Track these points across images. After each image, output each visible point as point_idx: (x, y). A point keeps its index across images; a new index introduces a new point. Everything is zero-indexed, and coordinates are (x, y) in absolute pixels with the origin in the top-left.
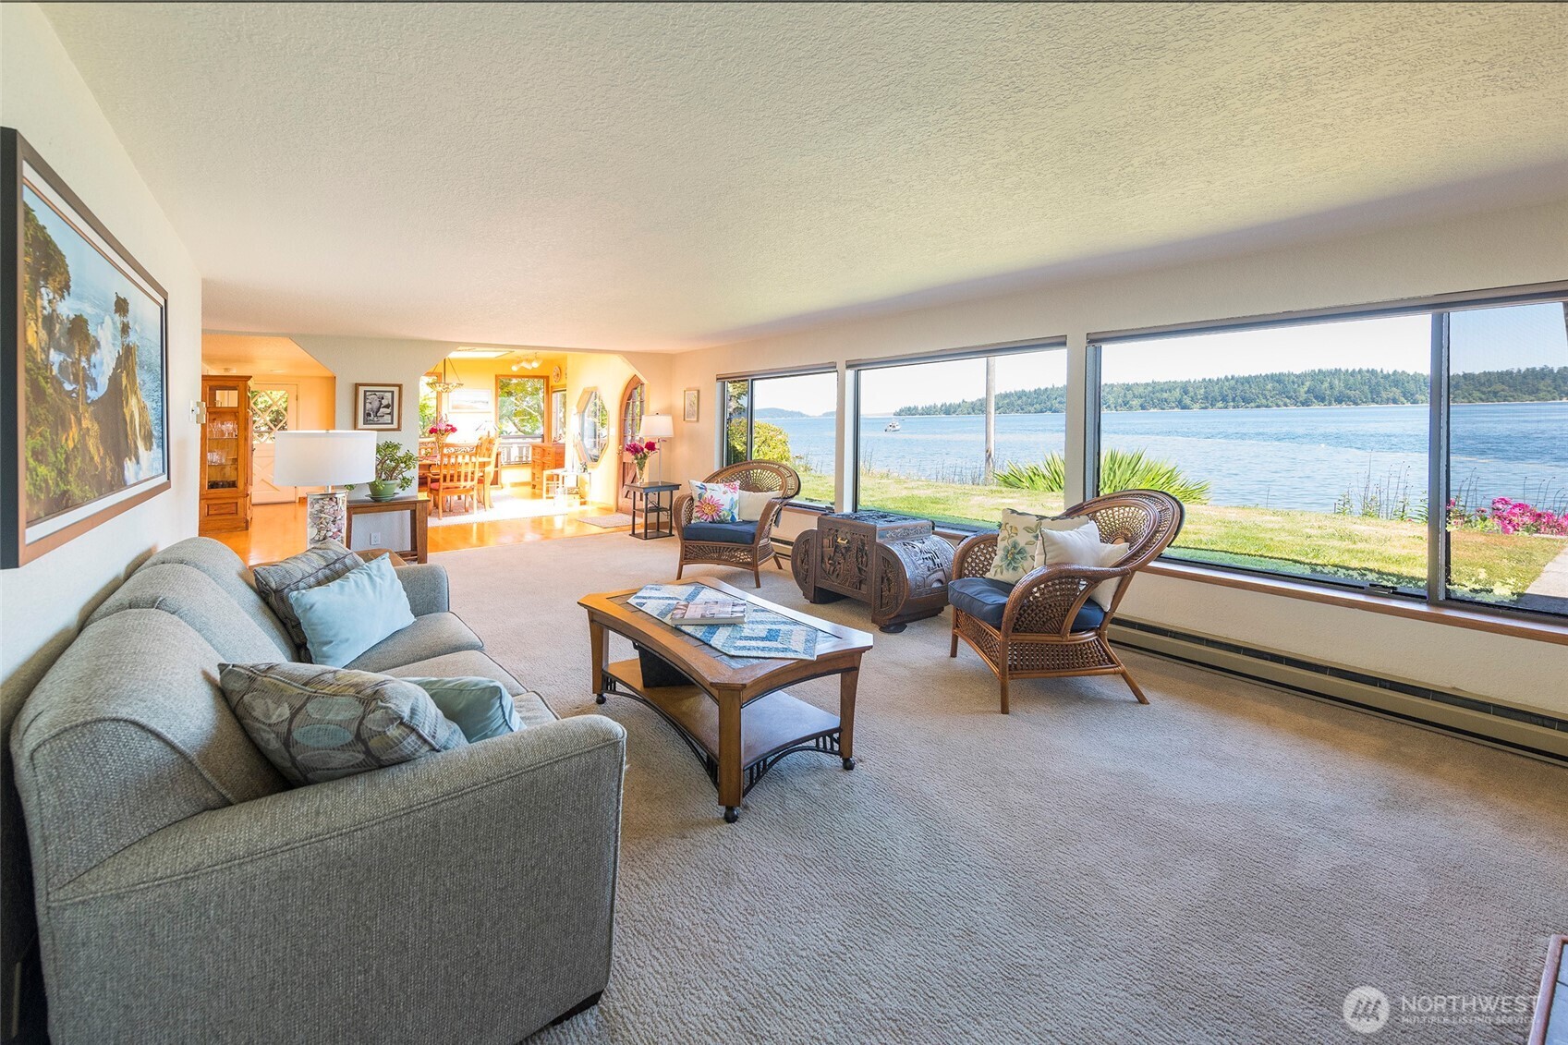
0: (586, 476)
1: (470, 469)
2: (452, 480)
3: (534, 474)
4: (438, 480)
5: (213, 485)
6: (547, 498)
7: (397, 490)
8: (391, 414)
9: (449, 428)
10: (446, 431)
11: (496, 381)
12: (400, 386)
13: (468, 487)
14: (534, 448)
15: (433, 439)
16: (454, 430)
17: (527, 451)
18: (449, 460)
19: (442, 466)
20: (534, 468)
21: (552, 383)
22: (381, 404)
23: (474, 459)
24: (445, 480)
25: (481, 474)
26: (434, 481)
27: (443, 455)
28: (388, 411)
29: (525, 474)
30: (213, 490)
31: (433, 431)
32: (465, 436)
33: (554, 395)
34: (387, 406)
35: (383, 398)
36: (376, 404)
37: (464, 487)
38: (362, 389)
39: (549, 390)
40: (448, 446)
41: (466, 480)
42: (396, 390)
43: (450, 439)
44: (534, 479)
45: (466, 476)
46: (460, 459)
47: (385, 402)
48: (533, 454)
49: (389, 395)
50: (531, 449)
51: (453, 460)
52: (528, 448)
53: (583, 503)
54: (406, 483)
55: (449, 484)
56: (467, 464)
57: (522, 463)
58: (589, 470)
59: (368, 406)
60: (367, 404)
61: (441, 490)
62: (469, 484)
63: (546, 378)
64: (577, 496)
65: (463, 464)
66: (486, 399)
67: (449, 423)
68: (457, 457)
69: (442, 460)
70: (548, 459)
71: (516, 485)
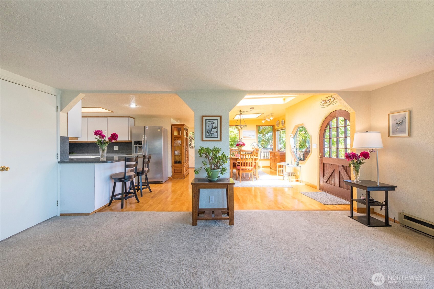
0: (298, 168)
1: (251, 161)
2: (244, 165)
3: (271, 163)
4: (239, 165)
5: (176, 162)
6: (279, 175)
7: (220, 175)
8: (217, 132)
9: (243, 144)
10: (242, 145)
11: (257, 127)
12: (220, 117)
13: (250, 169)
14: (271, 153)
15: (238, 148)
16: (244, 145)
17: (268, 154)
18: (243, 157)
19: (241, 159)
20: (271, 161)
21: (276, 127)
22: (213, 127)
23: (252, 157)
24: (242, 165)
25: (255, 164)
26: (238, 165)
27: (241, 155)
28: (216, 130)
29: (267, 163)
30: (176, 164)
31: (237, 145)
32: (247, 148)
33: (276, 132)
34: (215, 128)
35: (213, 124)
36: (211, 127)
37: (249, 169)
38: (205, 119)
39: (275, 130)
40: (243, 151)
41: (249, 166)
42: (219, 118)
43: (243, 148)
44: (271, 165)
45: (249, 164)
46: (247, 157)
47: (214, 126)
48: (270, 156)
49: (216, 122)
50: (269, 153)
51: (244, 157)
52: (268, 153)
53: (297, 181)
54: (224, 170)
55: (243, 167)
56: (249, 159)
57: (265, 159)
58: (300, 165)
59: (207, 128)
60: (207, 127)
61: (240, 170)
62: (250, 168)
63: (274, 126)
64: (294, 177)
65: (248, 159)
66: (254, 134)
67: (243, 142)
68: (246, 156)
69: (240, 157)
70: (277, 158)
71: (264, 167)
